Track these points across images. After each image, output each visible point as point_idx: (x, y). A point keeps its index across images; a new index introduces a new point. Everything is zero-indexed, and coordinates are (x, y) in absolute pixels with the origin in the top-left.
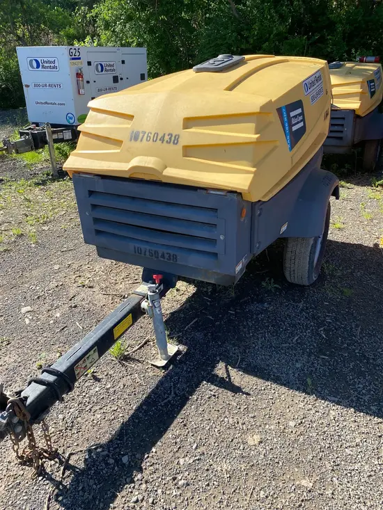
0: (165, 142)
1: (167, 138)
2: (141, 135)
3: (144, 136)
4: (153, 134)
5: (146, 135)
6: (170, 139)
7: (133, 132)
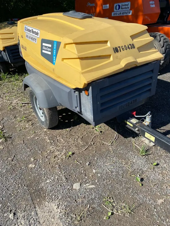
0: (130, 48)
1: (130, 47)
2: (119, 49)
3: (120, 49)
4: (124, 46)
5: (121, 48)
6: (131, 46)
7: (114, 48)
